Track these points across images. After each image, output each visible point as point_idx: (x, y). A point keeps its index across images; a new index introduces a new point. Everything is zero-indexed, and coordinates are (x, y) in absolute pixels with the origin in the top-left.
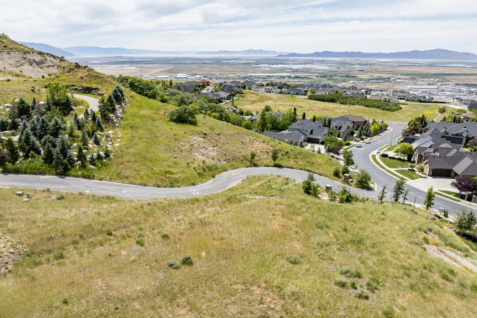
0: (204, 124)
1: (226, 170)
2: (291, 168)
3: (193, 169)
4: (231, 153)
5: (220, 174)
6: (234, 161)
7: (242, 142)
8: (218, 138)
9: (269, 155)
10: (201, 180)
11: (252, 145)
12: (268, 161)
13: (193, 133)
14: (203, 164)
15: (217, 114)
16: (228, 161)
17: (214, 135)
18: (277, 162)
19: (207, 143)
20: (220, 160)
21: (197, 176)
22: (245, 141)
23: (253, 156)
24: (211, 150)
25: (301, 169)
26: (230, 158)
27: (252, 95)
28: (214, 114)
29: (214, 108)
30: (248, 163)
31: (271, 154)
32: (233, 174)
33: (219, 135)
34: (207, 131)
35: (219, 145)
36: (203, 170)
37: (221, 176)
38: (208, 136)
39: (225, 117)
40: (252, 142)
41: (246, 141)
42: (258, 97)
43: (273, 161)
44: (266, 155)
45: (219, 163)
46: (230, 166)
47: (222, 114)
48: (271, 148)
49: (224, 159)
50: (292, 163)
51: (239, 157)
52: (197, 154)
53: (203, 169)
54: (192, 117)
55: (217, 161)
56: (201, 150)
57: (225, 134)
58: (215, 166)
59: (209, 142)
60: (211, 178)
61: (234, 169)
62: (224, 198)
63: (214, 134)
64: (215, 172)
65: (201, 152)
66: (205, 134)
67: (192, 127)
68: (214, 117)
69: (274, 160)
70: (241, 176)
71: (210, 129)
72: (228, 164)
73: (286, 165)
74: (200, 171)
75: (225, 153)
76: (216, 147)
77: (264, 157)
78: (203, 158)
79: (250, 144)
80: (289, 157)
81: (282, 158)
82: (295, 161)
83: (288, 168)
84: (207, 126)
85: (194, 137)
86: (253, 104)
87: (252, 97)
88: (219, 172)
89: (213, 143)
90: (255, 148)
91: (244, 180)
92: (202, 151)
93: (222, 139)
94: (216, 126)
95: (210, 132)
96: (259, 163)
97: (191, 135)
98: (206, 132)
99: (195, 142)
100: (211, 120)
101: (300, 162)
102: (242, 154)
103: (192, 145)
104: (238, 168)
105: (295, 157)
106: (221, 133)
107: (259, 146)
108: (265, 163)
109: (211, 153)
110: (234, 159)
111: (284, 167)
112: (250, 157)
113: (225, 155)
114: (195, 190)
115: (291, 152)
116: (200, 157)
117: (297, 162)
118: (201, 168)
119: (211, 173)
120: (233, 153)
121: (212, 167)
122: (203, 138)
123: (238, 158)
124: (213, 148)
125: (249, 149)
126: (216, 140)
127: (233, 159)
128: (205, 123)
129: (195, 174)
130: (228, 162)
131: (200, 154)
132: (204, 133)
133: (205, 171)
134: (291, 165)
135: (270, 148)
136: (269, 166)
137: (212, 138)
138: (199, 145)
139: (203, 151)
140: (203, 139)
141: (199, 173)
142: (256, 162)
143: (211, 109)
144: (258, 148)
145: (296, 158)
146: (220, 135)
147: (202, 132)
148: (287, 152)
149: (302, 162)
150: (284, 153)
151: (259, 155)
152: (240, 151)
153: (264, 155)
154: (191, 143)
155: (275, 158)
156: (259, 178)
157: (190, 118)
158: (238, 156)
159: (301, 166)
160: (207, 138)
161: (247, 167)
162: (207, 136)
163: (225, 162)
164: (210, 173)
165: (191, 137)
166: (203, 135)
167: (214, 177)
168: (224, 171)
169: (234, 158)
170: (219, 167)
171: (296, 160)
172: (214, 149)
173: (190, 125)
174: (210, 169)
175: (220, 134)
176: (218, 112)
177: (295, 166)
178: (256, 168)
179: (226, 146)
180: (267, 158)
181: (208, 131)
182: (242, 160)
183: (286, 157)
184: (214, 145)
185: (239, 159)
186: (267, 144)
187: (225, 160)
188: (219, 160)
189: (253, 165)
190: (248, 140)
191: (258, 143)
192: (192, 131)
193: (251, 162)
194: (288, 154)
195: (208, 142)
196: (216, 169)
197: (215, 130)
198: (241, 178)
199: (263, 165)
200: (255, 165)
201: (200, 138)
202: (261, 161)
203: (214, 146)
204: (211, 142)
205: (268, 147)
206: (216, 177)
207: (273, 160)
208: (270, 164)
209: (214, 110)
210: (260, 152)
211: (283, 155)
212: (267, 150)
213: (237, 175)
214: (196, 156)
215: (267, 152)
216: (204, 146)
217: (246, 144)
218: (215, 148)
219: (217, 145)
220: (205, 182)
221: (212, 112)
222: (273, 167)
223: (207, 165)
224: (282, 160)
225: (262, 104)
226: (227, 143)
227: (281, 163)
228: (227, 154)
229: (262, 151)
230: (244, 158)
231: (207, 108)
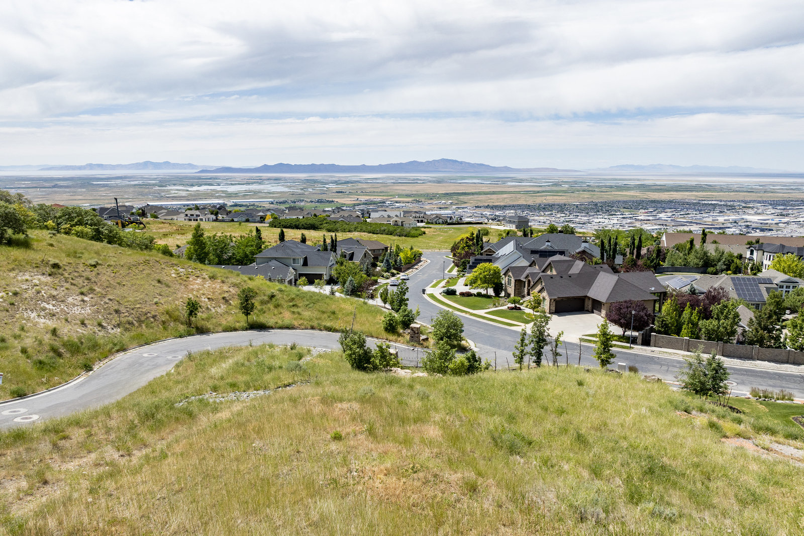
0: (52, 245)
1: (123, 349)
2: (288, 328)
3: (20, 354)
4: (132, 307)
5: (107, 360)
6: (144, 326)
7: (159, 281)
8: (94, 273)
9: (230, 304)
10: (48, 381)
11: (186, 286)
12: (230, 318)
13: (19, 266)
14: (54, 338)
15: (88, 230)
16: (127, 326)
17: (81, 268)
18: (253, 317)
19: (62, 286)
20: (104, 324)
21: (34, 372)
22: (165, 279)
23: (193, 308)
24: (75, 302)
25: (313, 328)
26: (130, 318)
27: (162, 225)
28: (79, 228)
29: (78, 216)
30: (182, 328)
31: (235, 302)
32: (145, 355)
33: (95, 266)
34: (61, 260)
35: (98, 290)
36: (51, 354)
37: (109, 366)
38: (65, 270)
39: (108, 236)
40: (184, 280)
41: (168, 278)
42: (175, 228)
43: (242, 317)
44: (222, 306)
45: (101, 334)
46: (133, 338)
47: (101, 229)
48: (233, 290)
49: (113, 322)
50: (287, 317)
51: (156, 316)
52: (33, 315)
53: (54, 350)
54: (14, 228)
55: (96, 329)
56: (44, 305)
57: (112, 263)
58: (90, 340)
59: (67, 285)
60: (79, 371)
61: (147, 344)
62: (132, 415)
63: (81, 265)
64: (92, 355)
65: (44, 309)
66: (56, 266)
67: (16, 253)
68: (80, 235)
69: (247, 314)
70: (170, 357)
71: (68, 256)
72: (127, 334)
73: (277, 323)
74: (42, 358)
75: (116, 307)
76: (91, 296)
77: (219, 310)
78: (51, 324)
79: (181, 284)
80: (278, 306)
81: (262, 309)
82: (294, 312)
83: (281, 328)
84: (61, 249)
85: (21, 274)
86: (165, 237)
87: (162, 228)
88: (101, 353)
89: (80, 286)
90: (195, 293)
91: (181, 362)
92: (47, 306)
93: (106, 275)
94: (85, 249)
95: (70, 262)
96: (209, 325)
97: (13, 269)
98: (57, 261)
99: (24, 287)
100: (71, 240)
101: (307, 314)
102: (161, 309)
103: (16, 294)
104: (156, 340)
105: (291, 304)
106: (99, 262)
107: (204, 287)
108: (224, 323)
109: (77, 311)
110: (143, 322)
111: (272, 328)
112: (184, 313)
113: (117, 311)
114: (23, 410)
115: (280, 295)
116: (43, 321)
117: (299, 313)
118: (47, 348)
119: (80, 359)
120: (138, 306)
121: (82, 343)
122: (50, 275)
123: (154, 317)
124: (80, 298)
125: (179, 295)
126: (88, 279)
127: (140, 322)
128: (54, 243)
129: (25, 365)
130: (126, 330)
131: (43, 313)
132: (51, 263)
133: (60, 355)
134: (287, 322)
135: (231, 289)
136: (235, 330)
137: (76, 274)
138: (38, 292)
139: (51, 307)
140: (49, 278)
141: (41, 362)
142: (201, 323)
143: (70, 219)
144: (201, 292)
145: (293, 306)
146: (98, 267)
147: (45, 263)
148: (273, 296)
149: (310, 313)
150: (266, 298)
151: (208, 308)
152: (155, 300)
153: (220, 307)
154: (13, 289)
155: (247, 309)
156: (222, 355)
157: (10, 231)
158: (153, 313)
159: (311, 320)
160: (62, 275)
161: (181, 337)
162: (60, 271)
163: (119, 330)
164: (74, 360)
165: (12, 274)
166: (48, 270)
167: (88, 368)
168: (118, 351)
169: (143, 318)
170: (102, 342)
171: (296, 310)
172: (83, 301)
173: (11, 249)
174: (75, 348)
175: (97, 263)
176: (91, 225)
177: (296, 323)
178: (204, 337)
179: (119, 291)
180: (227, 312)
181: (63, 260)
182: (164, 322)
183: (271, 306)
184: (84, 290)
185: (155, 320)
186: (223, 282)
187: (119, 325)
188: (100, 325)
189: (194, 330)
190: (173, 275)
191: (199, 281)
192: (15, 260)
193: (189, 324)
194: (274, 300)
195: (65, 284)
196: (95, 346)
197: (83, 256)
198: (170, 361)
199: (220, 329)
200: (201, 331)
201: (39, 277)
202: (214, 321)
203: (82, 294)
204: (72, 284)
205: (225, 288)
206: (95, 368)
207: (243, 313)
208: (238, 325)
209: (79, 221)
210: (207, 300)
211: (263, 303)
212: (226, 295)
213: (157, 356)
214: (28, 319)
215: (224, 298)
216: (55, 293)
217: (170, 284)
218: (86, 299)
219: (92, 290)
220: (60, 383)
221: (75, 225)
222: (246, 329)
223: (66, 338)
224: (264, 312)
225: (183, 237)
226: (119, 284)
227: (262, 319)
228: (123, 309)
229: (213, 297)
230: (170, 317)
231: (60, 217)
